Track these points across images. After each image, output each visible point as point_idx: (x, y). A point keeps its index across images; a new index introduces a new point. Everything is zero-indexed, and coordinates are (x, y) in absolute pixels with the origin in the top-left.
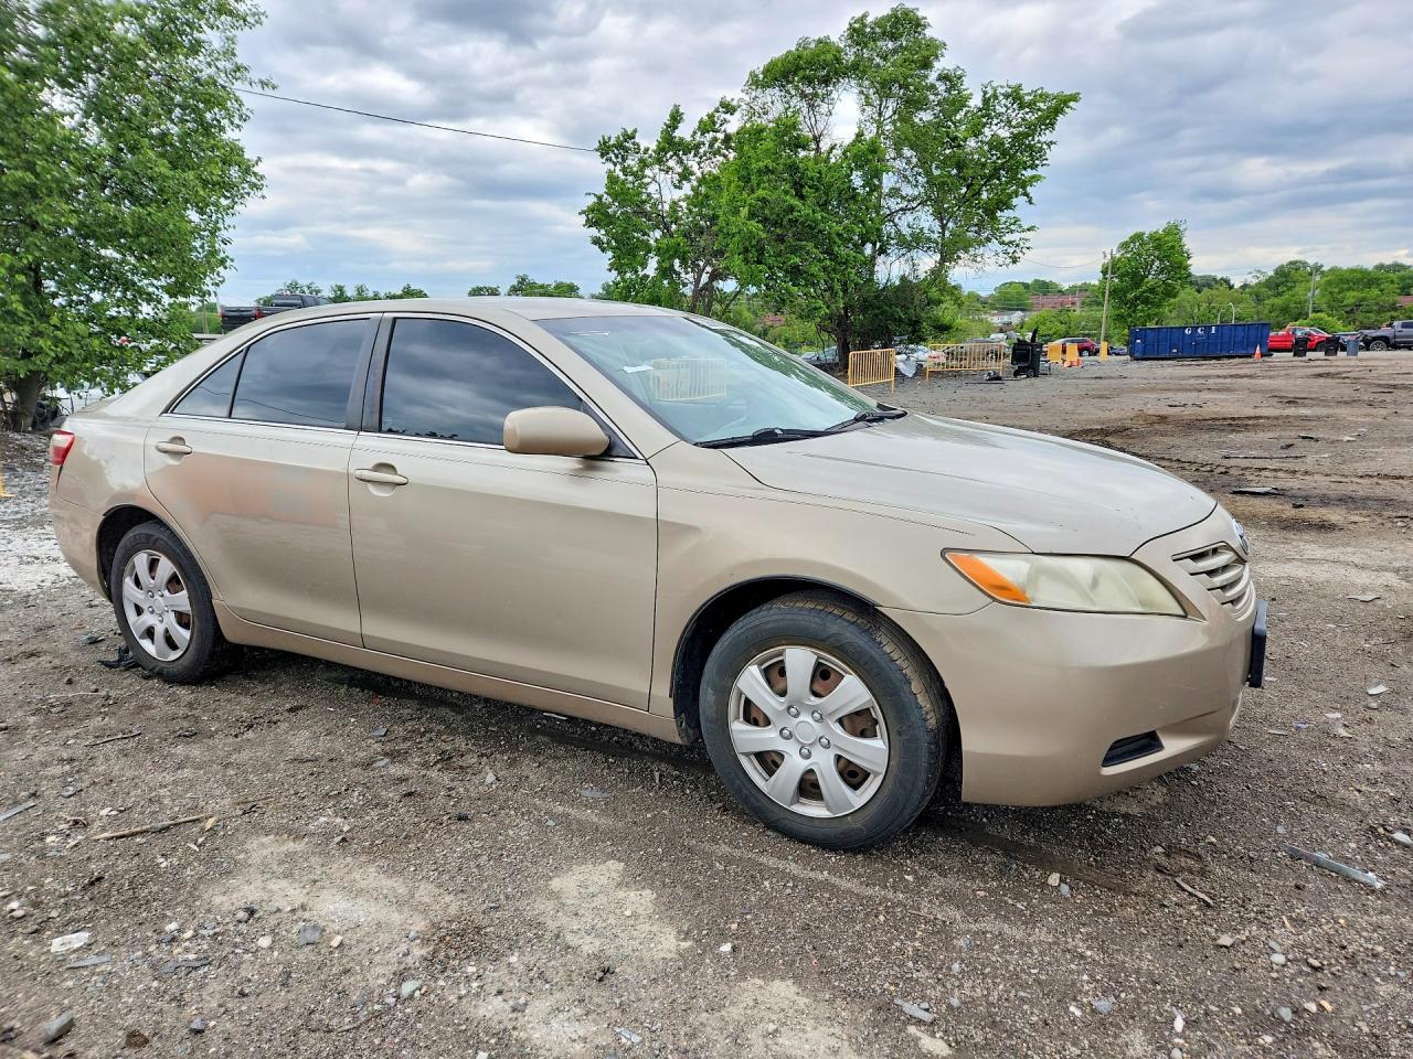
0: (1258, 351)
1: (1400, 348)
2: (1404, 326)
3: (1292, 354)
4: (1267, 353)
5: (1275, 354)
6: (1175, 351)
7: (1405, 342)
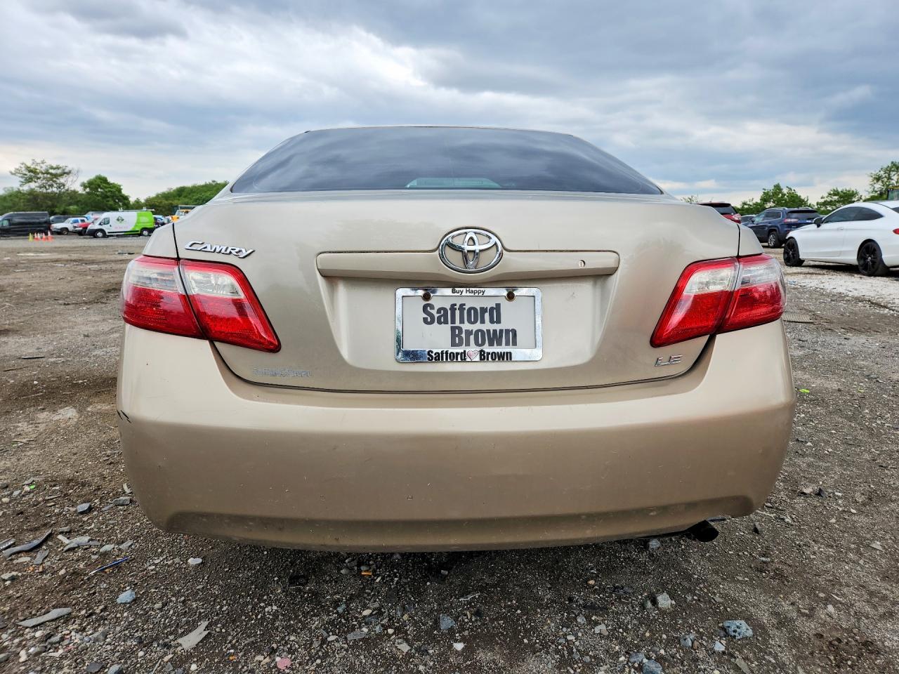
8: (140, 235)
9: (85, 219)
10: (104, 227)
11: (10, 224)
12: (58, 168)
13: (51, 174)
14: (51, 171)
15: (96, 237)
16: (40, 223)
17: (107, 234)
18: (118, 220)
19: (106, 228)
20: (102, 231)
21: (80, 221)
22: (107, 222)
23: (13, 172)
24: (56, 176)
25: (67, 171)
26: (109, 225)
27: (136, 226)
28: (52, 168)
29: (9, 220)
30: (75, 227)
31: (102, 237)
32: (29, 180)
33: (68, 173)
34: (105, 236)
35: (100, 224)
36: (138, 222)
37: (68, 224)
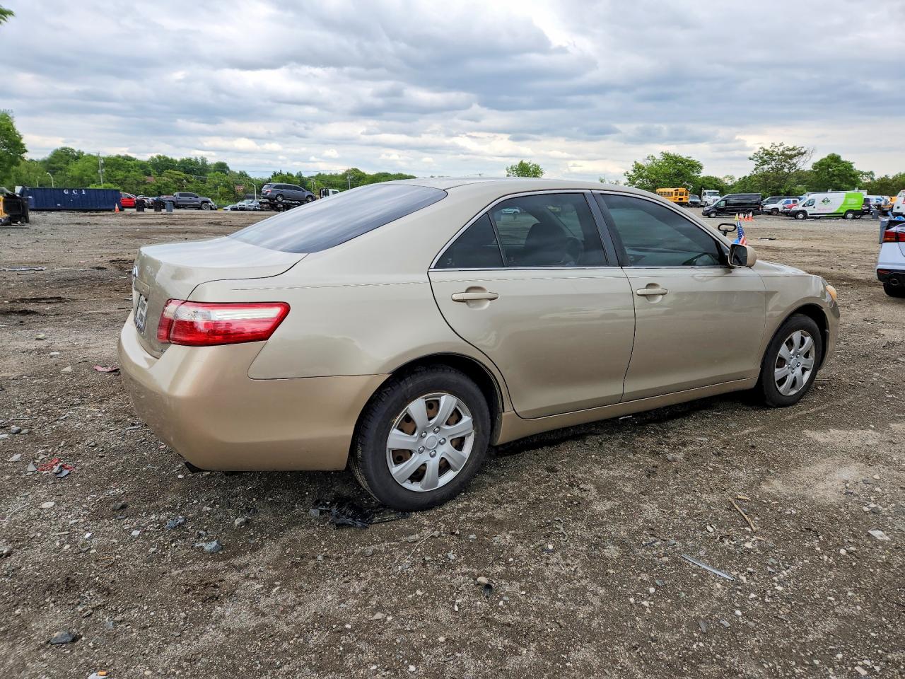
0: (117, 207)
1: (181, 208)
2: (181, 195)
3: (135, 210)
4: (121, 209)
5: (126, 210)
6: (59, 205)
7: (183, 205)
8: (844, 217)
9: (797, 200)
10: (806, 209)
11: (726, 204)
12: (793, 149)
13: (786, 155)
14: (786, 152)
15: (796, 218)
16: (751, 204)
17: (809, 216)
18: (823, 201)
19: (809, 210)
20: (804, 212)
21: (792, 202)
22: (811, 204)
23: (752, 157)
24: (791, 157)
25: (803, 151)
26: (812, 207)
27: (841, 208)
28: (788, 150)
29: (726, 201)
30: (784, 208)
31: (803, 219)
32: (764, 162)
33: (803, 154)
34: (806, 217)
35: (804, 206)
36: (844, 204)
37: (780, 205)
